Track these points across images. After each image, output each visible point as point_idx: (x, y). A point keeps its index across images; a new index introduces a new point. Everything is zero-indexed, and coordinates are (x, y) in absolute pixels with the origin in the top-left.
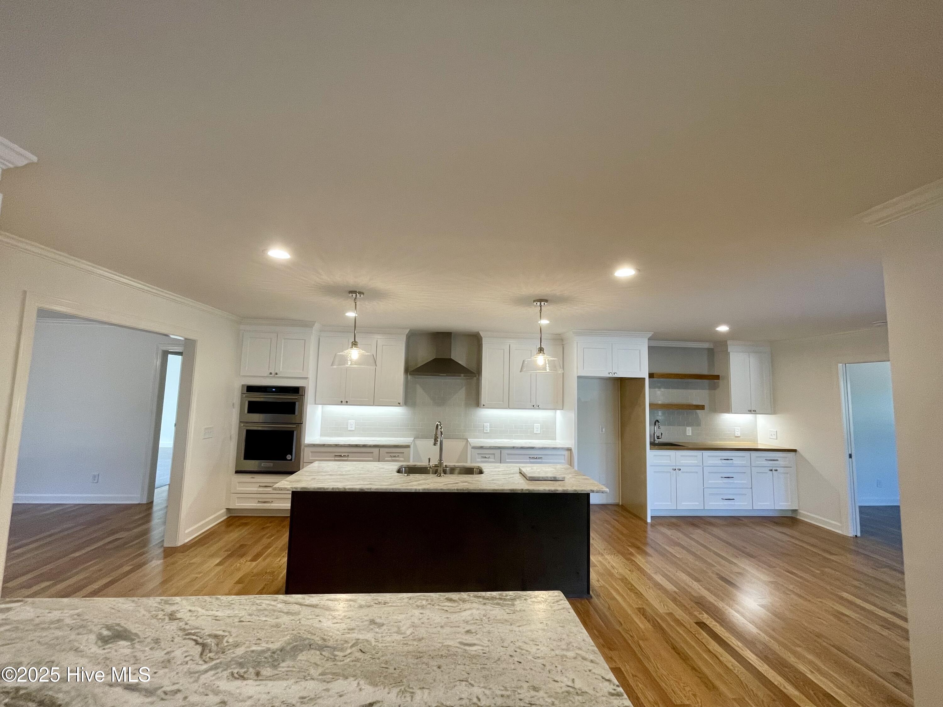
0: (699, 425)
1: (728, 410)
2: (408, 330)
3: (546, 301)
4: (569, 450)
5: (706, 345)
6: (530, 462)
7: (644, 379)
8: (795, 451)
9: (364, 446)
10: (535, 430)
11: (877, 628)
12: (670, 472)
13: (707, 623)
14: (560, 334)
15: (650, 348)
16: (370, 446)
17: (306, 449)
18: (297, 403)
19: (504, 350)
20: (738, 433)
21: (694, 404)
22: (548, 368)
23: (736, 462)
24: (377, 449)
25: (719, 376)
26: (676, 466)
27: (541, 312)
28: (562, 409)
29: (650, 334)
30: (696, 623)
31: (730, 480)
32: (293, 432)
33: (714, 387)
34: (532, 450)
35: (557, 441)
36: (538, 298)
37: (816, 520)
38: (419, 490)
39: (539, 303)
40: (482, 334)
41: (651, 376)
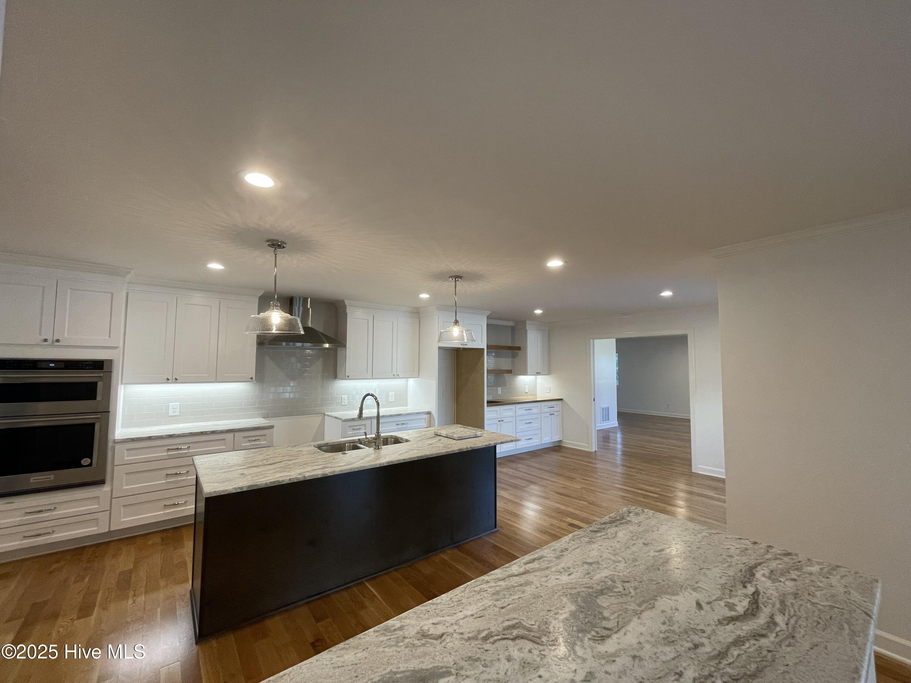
0: (505, 386)
1: (525, 373)
2: (264, 291)
3: (460, 277)
4: (429, 413)
5: (511, 324)
6: (398, 428)
7: (483, 349)
8: (562, 400)
9: (213, 432)
10: (390, 398)
11: (642, 499)
12: (497, 424)
13: (574, 523)
14: (418, 308)
15: (488, 325)
16: (222, 432)
17: (117, 447)
18: (100, 385)
19: (368, 320)
20: (527, 391)
21: (503, 369)
22: (465, 338)
23: (535, 411)
24: (231, 435)
25: (520, 347)
26: (500, 418)
27: (455, 288)
28: (418, 377)
29: (488, 313)
30: (569, 525)
31: (530, 425)
32: (93, 425)
33: (514, 356)
34: (400, 416)
35: (408, 407)
36: (454, 274)
37: (574, 445)
38: (384, 464)
39: (454, 279)
40: (346, 302)
41: (488, 347)
